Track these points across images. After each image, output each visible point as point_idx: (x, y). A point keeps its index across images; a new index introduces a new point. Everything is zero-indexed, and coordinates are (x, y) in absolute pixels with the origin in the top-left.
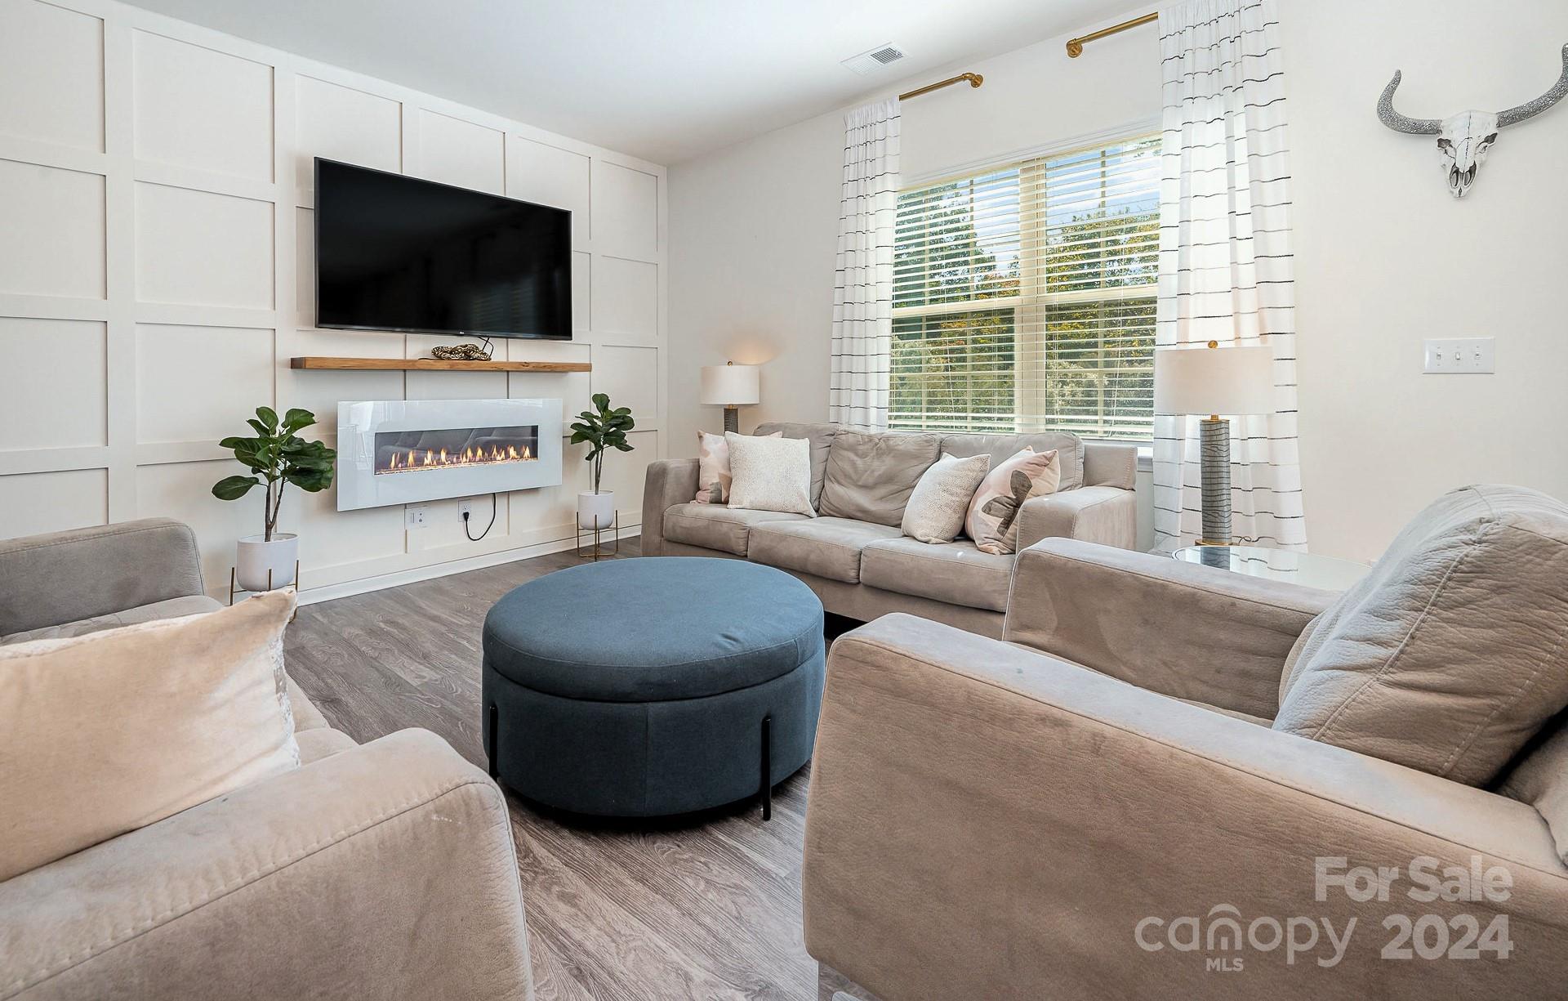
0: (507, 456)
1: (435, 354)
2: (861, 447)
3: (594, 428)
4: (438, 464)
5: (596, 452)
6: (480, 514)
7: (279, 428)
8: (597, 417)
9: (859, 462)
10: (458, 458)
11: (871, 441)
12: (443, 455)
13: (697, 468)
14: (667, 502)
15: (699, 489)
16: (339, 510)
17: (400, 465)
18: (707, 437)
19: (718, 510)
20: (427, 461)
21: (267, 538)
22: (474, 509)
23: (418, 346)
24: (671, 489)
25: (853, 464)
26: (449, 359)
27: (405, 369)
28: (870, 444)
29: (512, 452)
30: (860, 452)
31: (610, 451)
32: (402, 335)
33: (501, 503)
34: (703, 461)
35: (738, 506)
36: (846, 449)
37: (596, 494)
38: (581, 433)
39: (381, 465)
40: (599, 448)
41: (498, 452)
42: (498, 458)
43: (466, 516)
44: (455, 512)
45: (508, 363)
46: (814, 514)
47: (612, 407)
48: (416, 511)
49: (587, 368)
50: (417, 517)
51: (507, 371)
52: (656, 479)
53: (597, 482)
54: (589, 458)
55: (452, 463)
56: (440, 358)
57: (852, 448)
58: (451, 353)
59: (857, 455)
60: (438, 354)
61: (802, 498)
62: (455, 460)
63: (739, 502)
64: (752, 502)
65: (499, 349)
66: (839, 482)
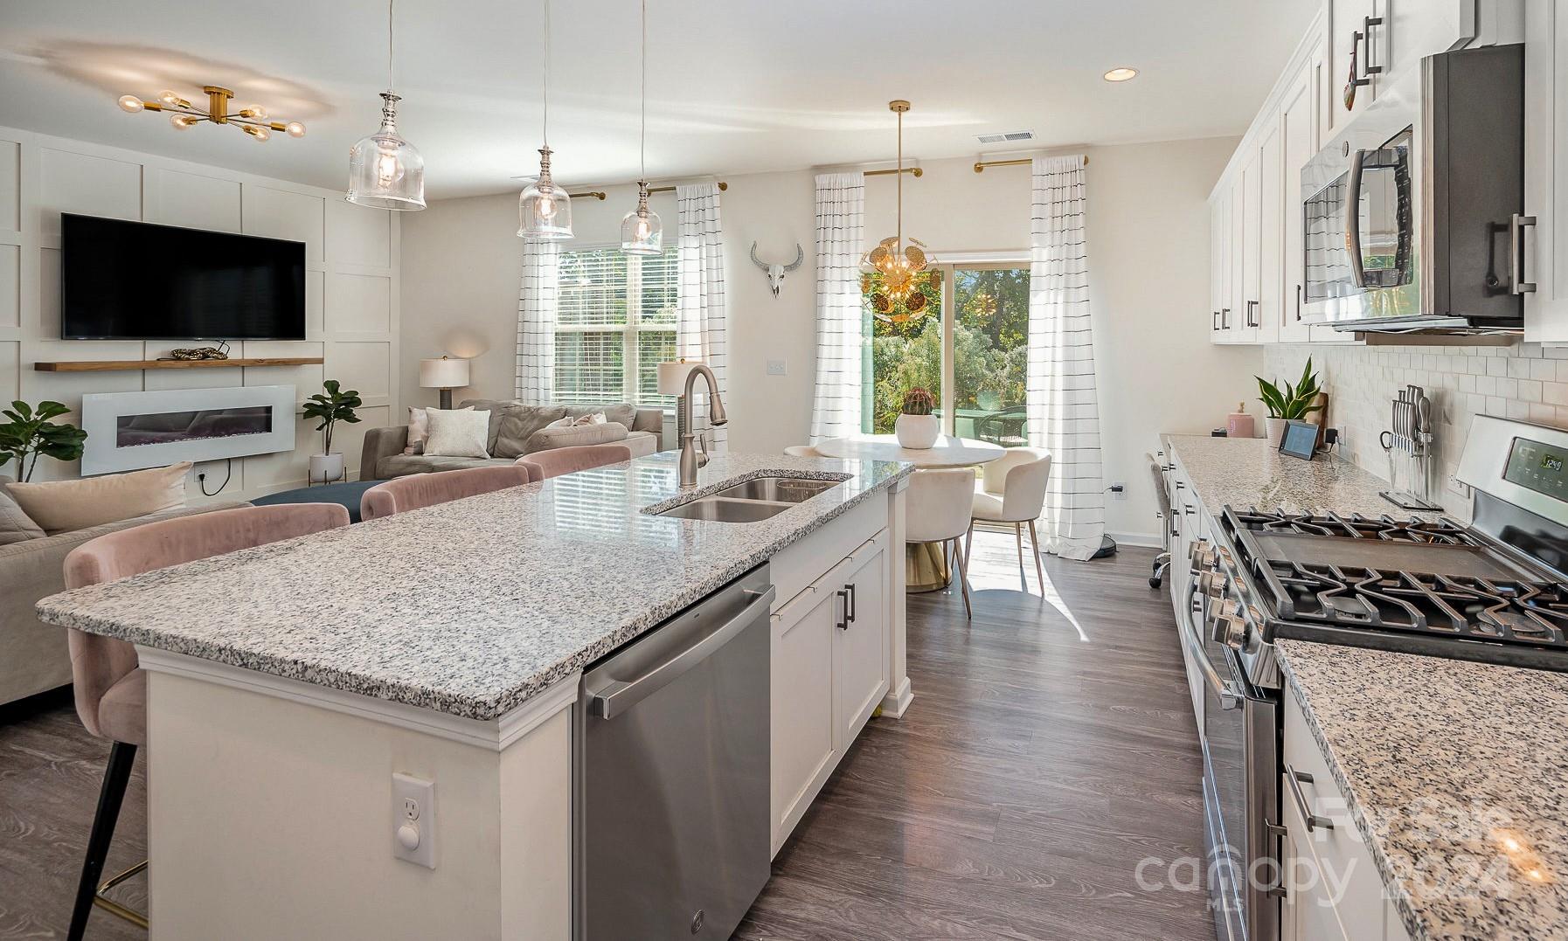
1: (174, 355)
2: (523, 415)
3: (325, 406)
5: (327, 423)
6: (215, 477)
7: (33, 416)
8: (328, 399)
9: (520, 424)
13: (406, 432)
14: (379, 455)
15: (407, 446)
18: (415, 411)
19: (418, 458)
22: (210, 472)
23: (156, 349)
24: (382, 447)
25: (516, 424)
26: (189, 359)
27: (143, 368)
28: (528, 412)
30: (521, 418)
31: (339, 424)
32: (140, 342)
33: (236, 467)
34: (411, 427)
35: (433, 455)
36: (514, 416)
37: (327, 455)
38: (311, 411)
39: (123, 441)
40: (329, 420)
43: (202, 477)
44: (192, 475)
45: (243, 360)
46: (488, 456)
47: (341, 391)
49: (321, 361)
51: (242, 366)
52: (372, 439)
53: (328, 447)
54: (320, 428)
56: (179, 359)
57: (517, 415)
58: (190, 354)
59: (519, 419)
60: (176, 356)
61: (479, 447)
63: (432, 452)
64: (441, 452)
65: (235, 350)
66: (506, 436)
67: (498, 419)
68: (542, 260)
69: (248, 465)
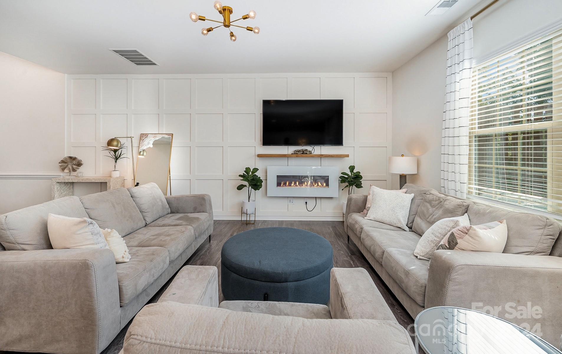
0: (318, 185)
1: (295, 152)
2: (434, 202)
3: (348, 178)
4: (296, 186)
6: (311, 204)
7: (251, 173)
8: (349, 175)
10: (302, 184)
11: (439, 199)
12: (297, 183)
13: (366, 199)
15: (365, 208)
16: (267, 196)
17: (284, 185)
20: (292, 185)
21: (249, 201)
22: (309, 201)
23: (292, 149)
24: (352, 206)
25: (428, 209)
26: (298, 154)
28: (438, 201)
29: (320, 184)
30: (433, 204)
32: (287, 147)
33: (318, 201)
34: (368, 197)
35: (368, 218)
36: (428, 202)
38: (343, 179)
39: (279, 184)
40: (350, 185)
41: (315, 183)
42: (315, 185)
43: (306, 203)
44: (303, 202)
46: (407, 229)
48: (291, 199)
49: (348, 156)
50: (291, 201)
51: (321, 156)
54: (343, 189)
55: (300, 186)
58: (299, 152)
59: (431, 205)
62: (301, 185)
63: (369, 217)
64: (374, 218)
65: (318, 150)
66: (420, 218)
67: (417, 201)
68: (458, 77)
69: (323, 200)
